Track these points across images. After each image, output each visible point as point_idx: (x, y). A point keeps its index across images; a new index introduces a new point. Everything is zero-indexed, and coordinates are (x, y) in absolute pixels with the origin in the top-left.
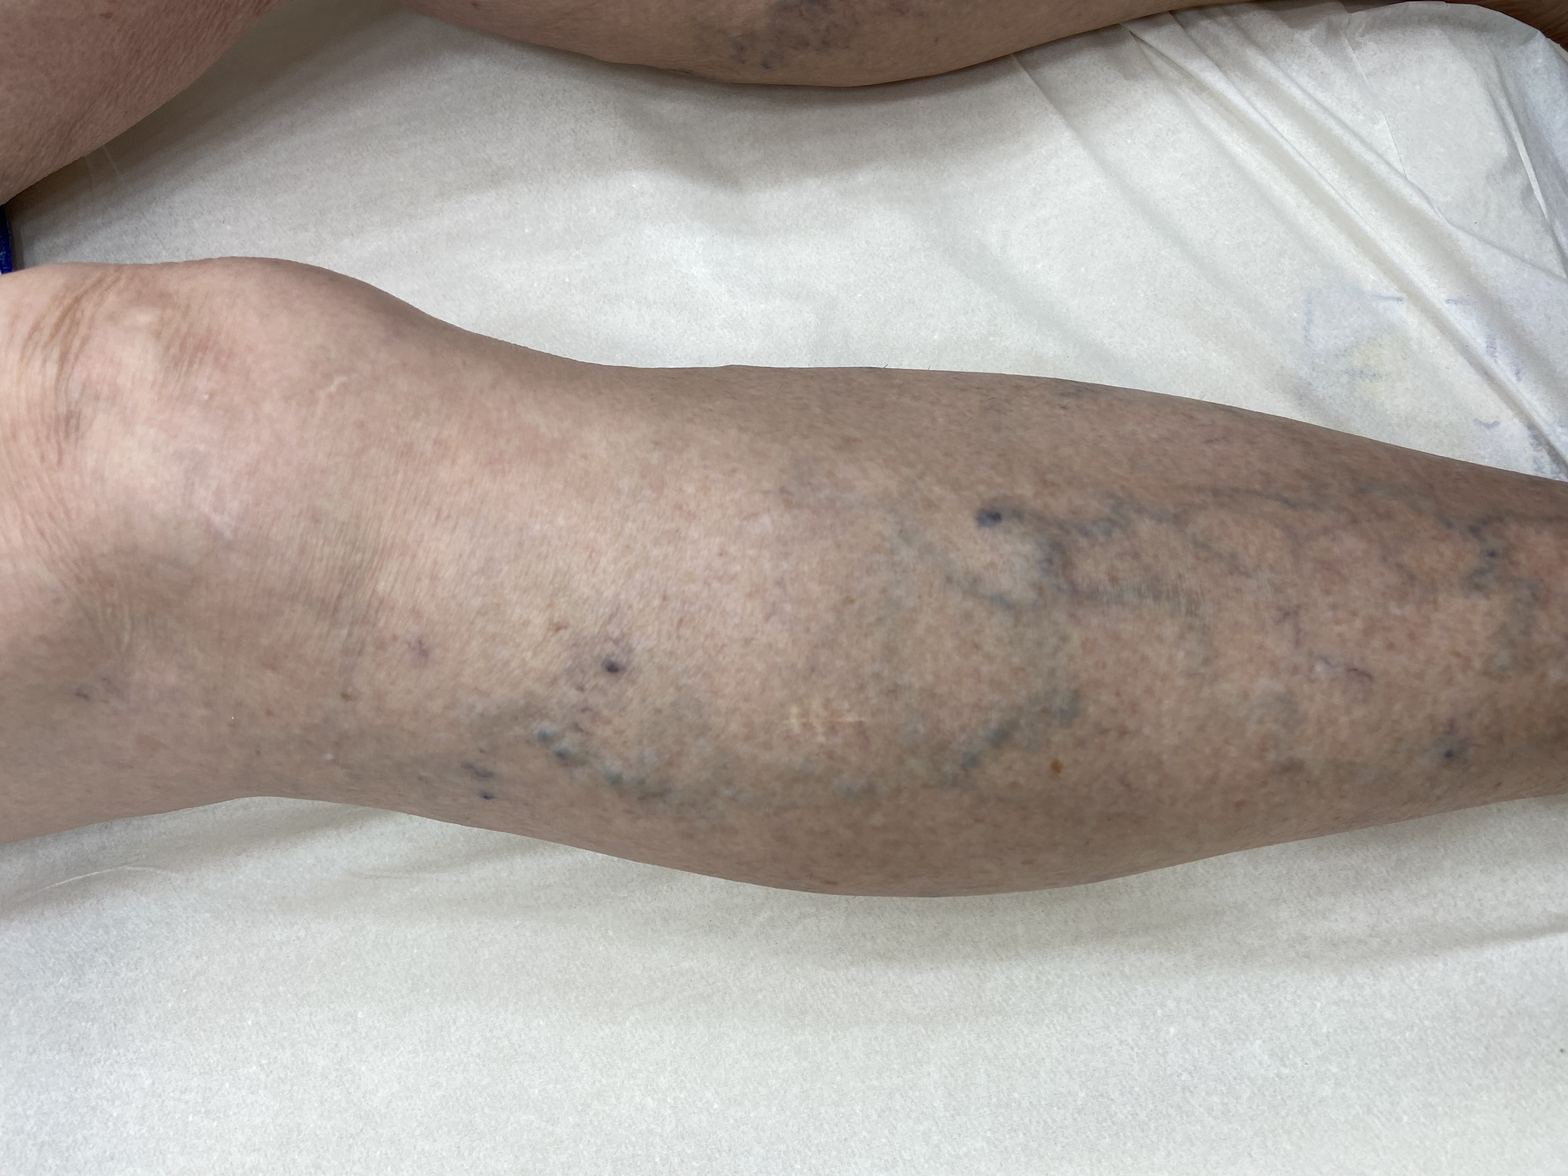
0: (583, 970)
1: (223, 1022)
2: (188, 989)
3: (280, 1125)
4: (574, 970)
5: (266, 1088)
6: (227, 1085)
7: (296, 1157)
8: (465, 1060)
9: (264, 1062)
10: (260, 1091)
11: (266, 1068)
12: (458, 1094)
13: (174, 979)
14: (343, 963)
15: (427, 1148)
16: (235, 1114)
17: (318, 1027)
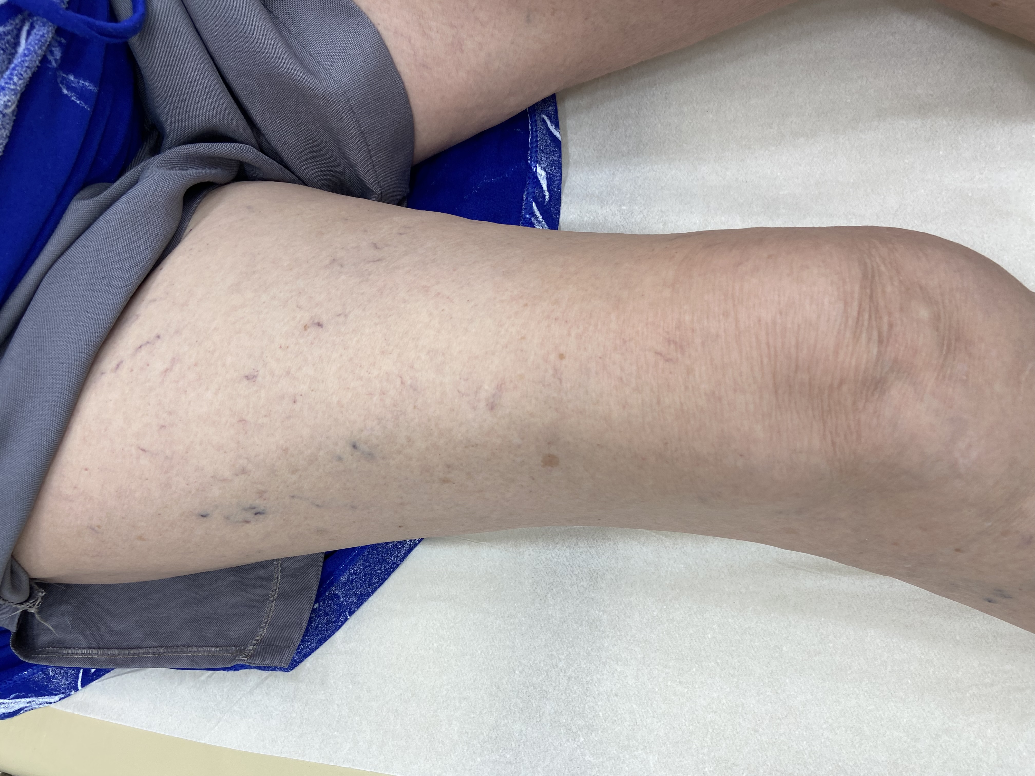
0: (939, 656)
1: (691, 632)
2: (667, 606)
3: (730, 701)
4: (933, 655)
5: (721, 677)
6: (694, 670)
7: (741, 722)
8: (858, 692)
9: (719, 661)
10: (717, 678)
11: (720, 665)
12: (852, 711)
13: (658, 598)
14: (772, 615)
15: (830, 737)
16: (699, 687)
17: (756, 649)
